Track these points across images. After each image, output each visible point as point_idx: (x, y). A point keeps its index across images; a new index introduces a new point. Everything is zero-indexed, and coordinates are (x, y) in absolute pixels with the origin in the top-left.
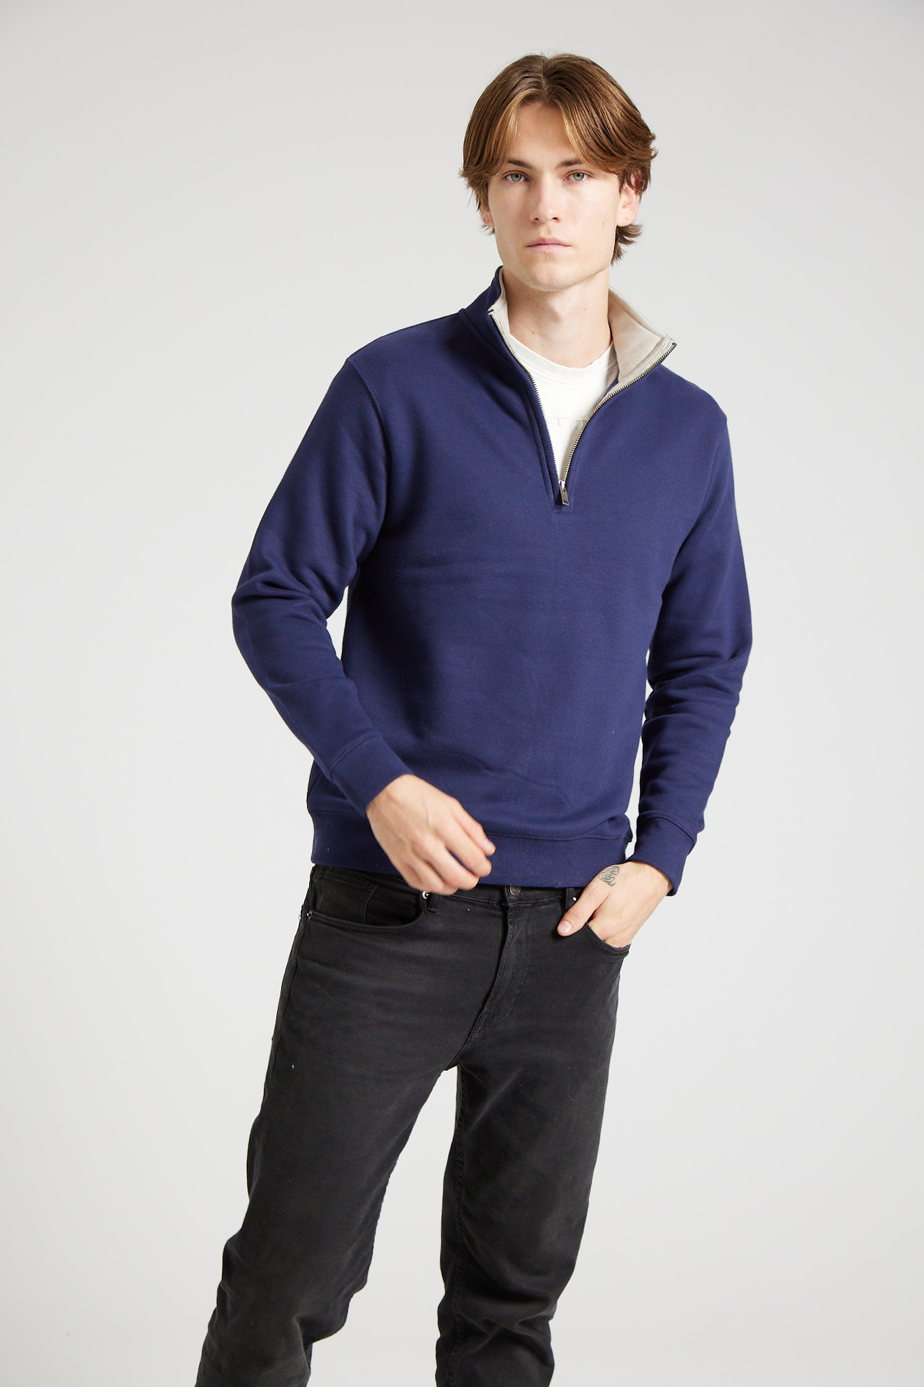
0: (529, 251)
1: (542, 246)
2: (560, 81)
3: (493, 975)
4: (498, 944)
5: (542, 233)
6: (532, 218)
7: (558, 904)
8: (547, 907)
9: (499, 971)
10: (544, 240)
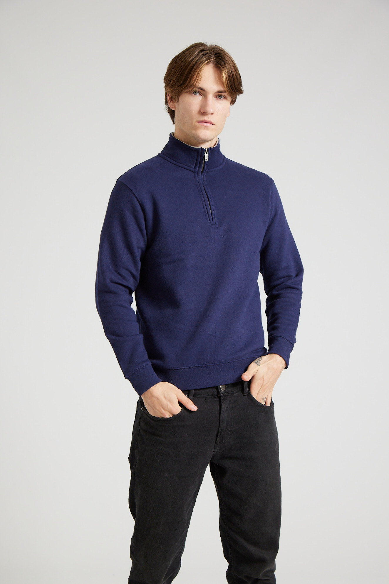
0: (198, 124)
1: (204, 123)
2: (220, 58)
3: (218, 425)
4: (218, 413)
5: (206, 118)
6: (202, 111)
7: (241, 392)
8: (236, 394)
9: (220, 423)
10: (206, 121)
